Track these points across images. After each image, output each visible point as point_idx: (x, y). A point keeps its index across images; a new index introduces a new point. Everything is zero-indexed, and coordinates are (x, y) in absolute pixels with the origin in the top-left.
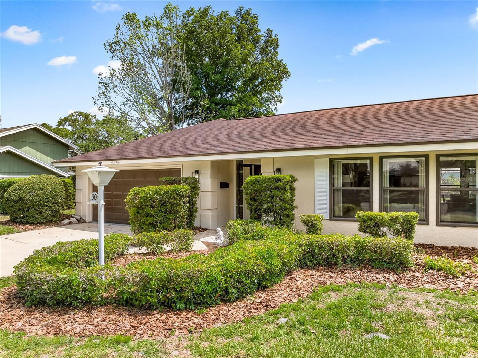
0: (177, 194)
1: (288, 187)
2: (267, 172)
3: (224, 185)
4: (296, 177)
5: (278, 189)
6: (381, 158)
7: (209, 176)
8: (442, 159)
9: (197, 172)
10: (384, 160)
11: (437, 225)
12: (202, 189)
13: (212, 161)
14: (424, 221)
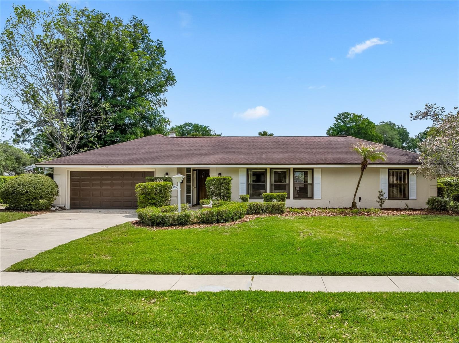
4: (232, 178)
6: (271, 169)
8: (296, 170)
9: (167, 174)
11: (293, 199)
13: (177, 168)
14: (288, 197)
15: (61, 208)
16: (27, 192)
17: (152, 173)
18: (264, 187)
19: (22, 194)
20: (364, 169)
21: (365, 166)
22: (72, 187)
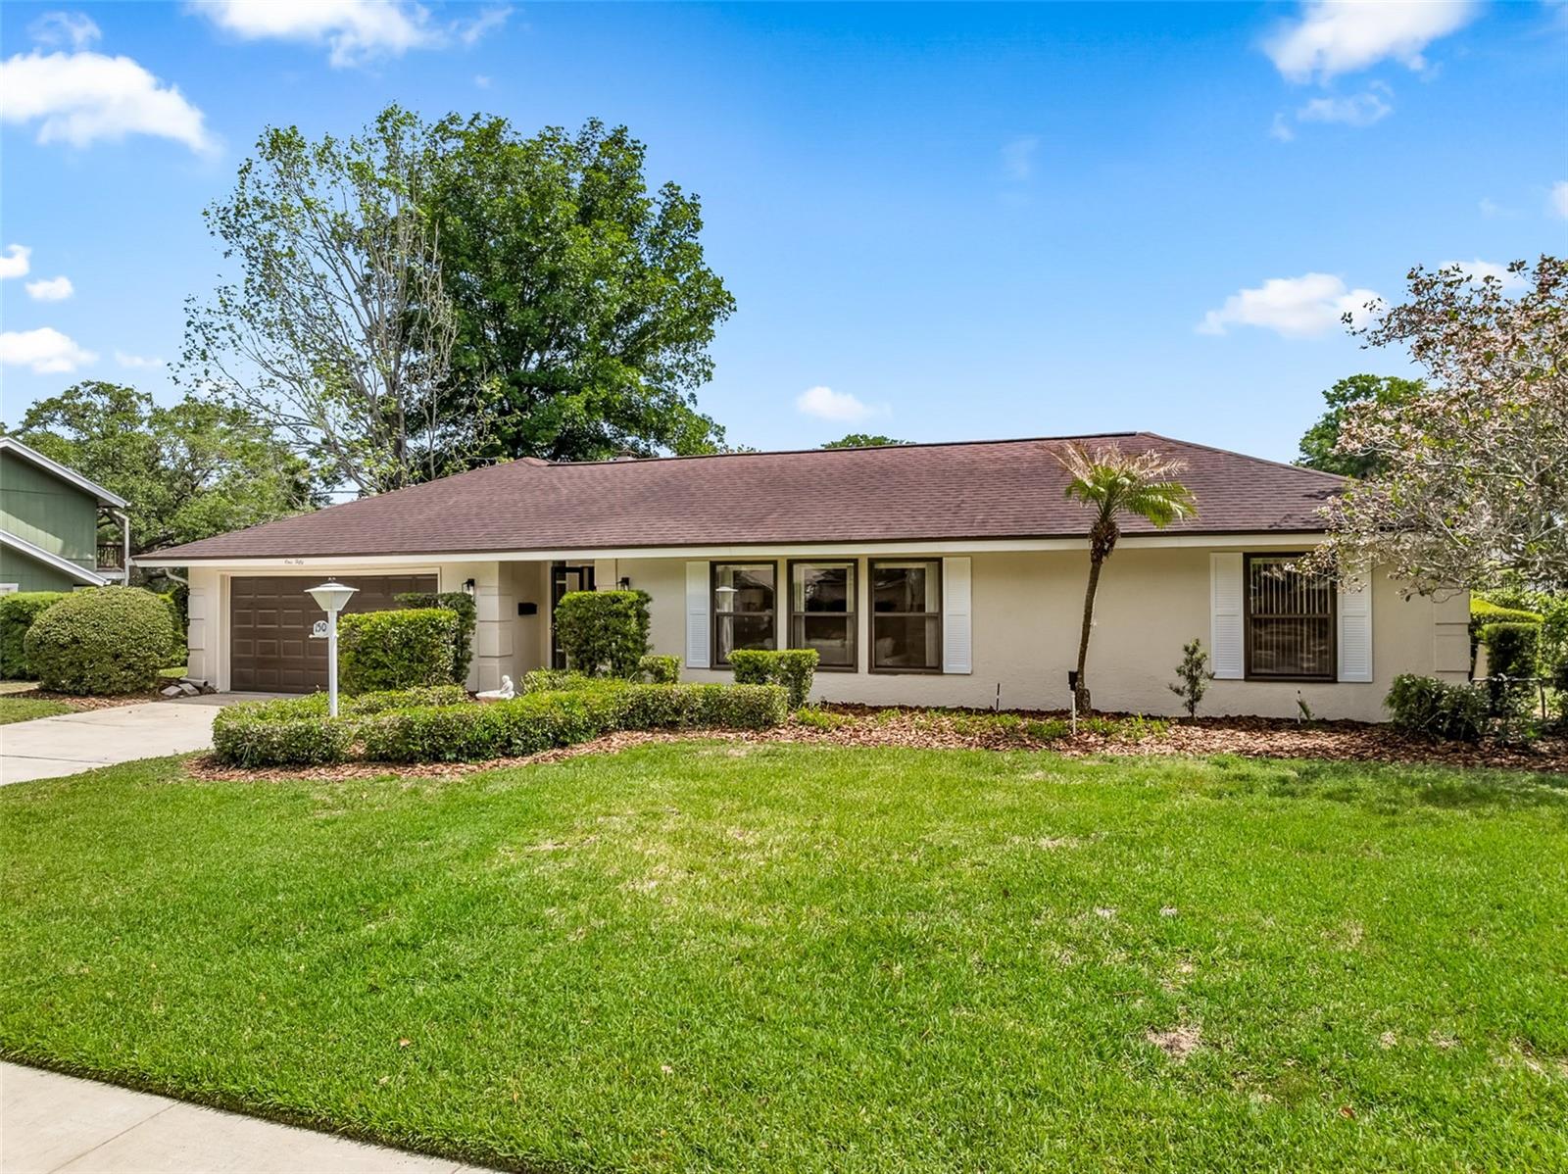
0: (432, 626)
1: (632, 612)
2: (605, 585)
3: (527, 609)
4: (651, 595)
5: (618, 614)
6: (791, 563)
7: (497, 592)
8: (882, 566)
9: (471, 583)
10: (795, 567)
11: (870, 672)
12: (480, 617)
13: (501, 562)
14: (852, 667)
15: (198, 688)
16: (75, 640)
17: (430, 582)
18: (770, 632)
19: (63, 647)
20: (1099, 554)
21: (1103, 538)
22: (235, 626)
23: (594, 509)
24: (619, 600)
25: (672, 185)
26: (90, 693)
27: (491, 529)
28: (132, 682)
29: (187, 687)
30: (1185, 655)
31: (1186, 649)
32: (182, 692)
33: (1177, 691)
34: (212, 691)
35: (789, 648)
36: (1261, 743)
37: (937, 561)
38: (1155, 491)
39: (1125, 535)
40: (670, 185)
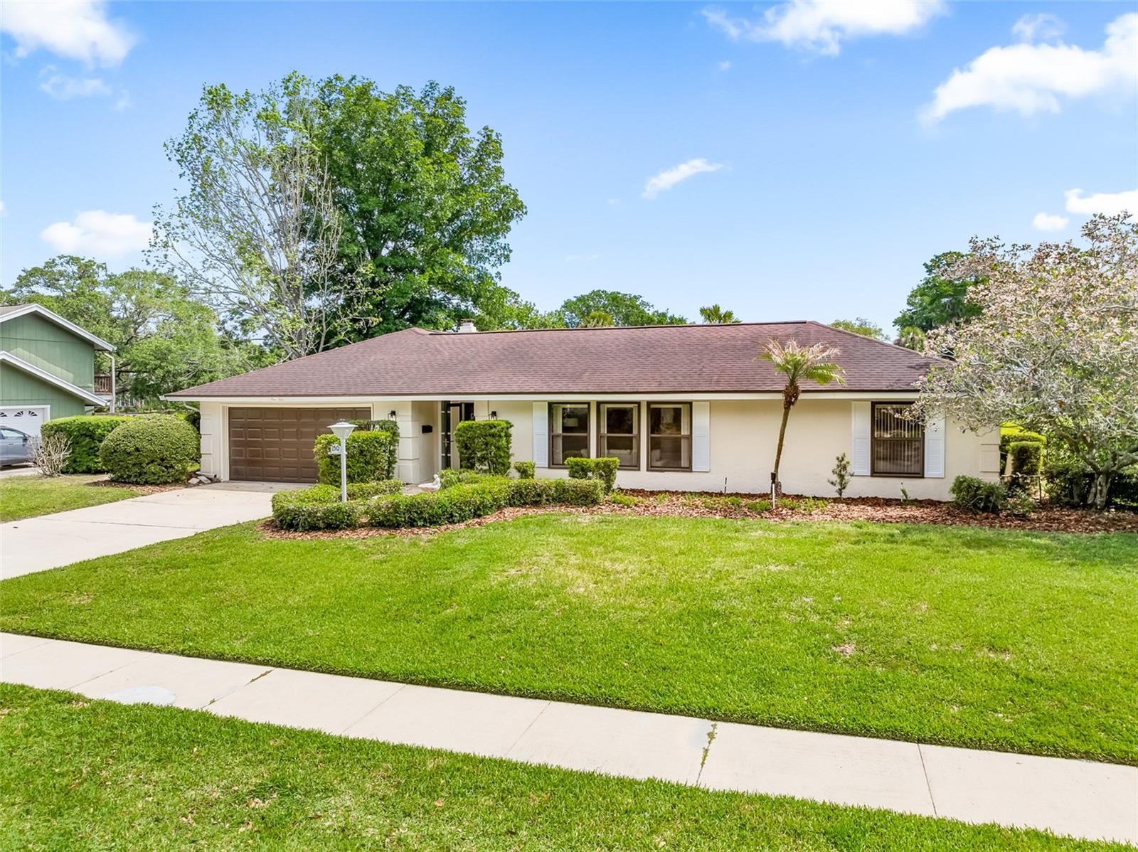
0: (377, 442)
1: (503, 434)
2: (481, 417)
3: (427, 429)
4: (512, 423)
5: (493, 436)
6: (599, 404)
7: (410, 419)
8: (652, 406)
9: (393, 413)
10: (601, 406)
11: (648, 470)
12: (401, 435)
13: (413, 402)
14: (636, 467)
15: (210, 479)
16: (137, 450)
17: (366, 412)
18: (585, 444)
19: (129, 454)
20: (789, 404)
21: (791, 397)
22: (232, 439)
23: (470, 367)
24: (495, 427)
25: (487, 129)
26: (146, 483)
27: (406, 379)
28: (172, 476)
29: (203, 478)
30: (837, 462)
31: (838, 459)
32: (200, 482)
33: (832, 483)
34: (219, 481)
35: (597, 457)
36: (880, 513)
37: (690, 403)
38: (822, 368)
39: (803, 391)
40: (486, 128)
